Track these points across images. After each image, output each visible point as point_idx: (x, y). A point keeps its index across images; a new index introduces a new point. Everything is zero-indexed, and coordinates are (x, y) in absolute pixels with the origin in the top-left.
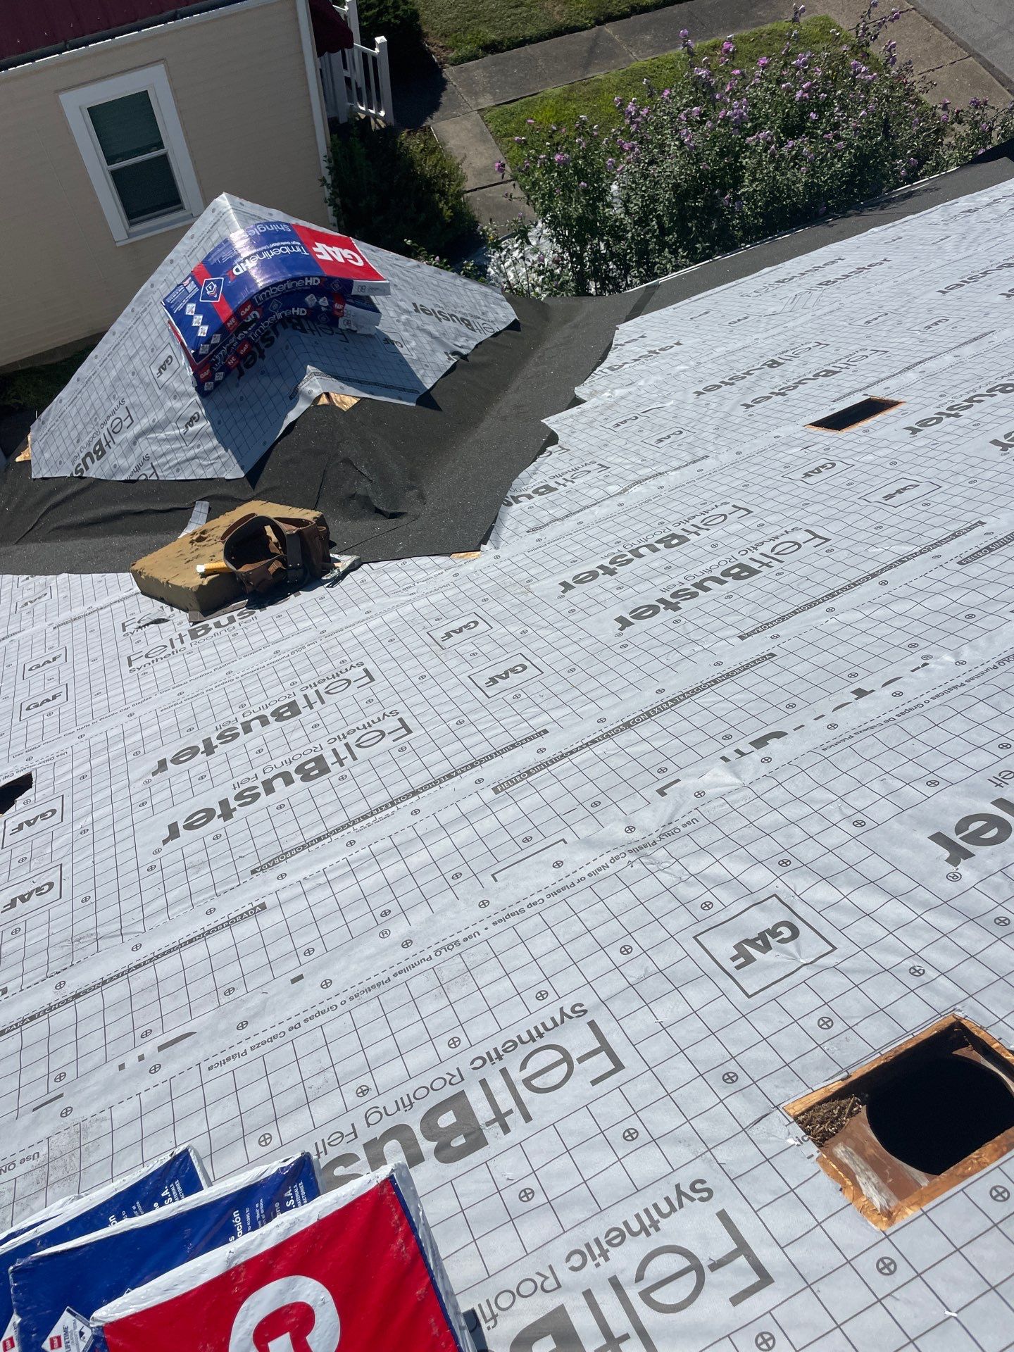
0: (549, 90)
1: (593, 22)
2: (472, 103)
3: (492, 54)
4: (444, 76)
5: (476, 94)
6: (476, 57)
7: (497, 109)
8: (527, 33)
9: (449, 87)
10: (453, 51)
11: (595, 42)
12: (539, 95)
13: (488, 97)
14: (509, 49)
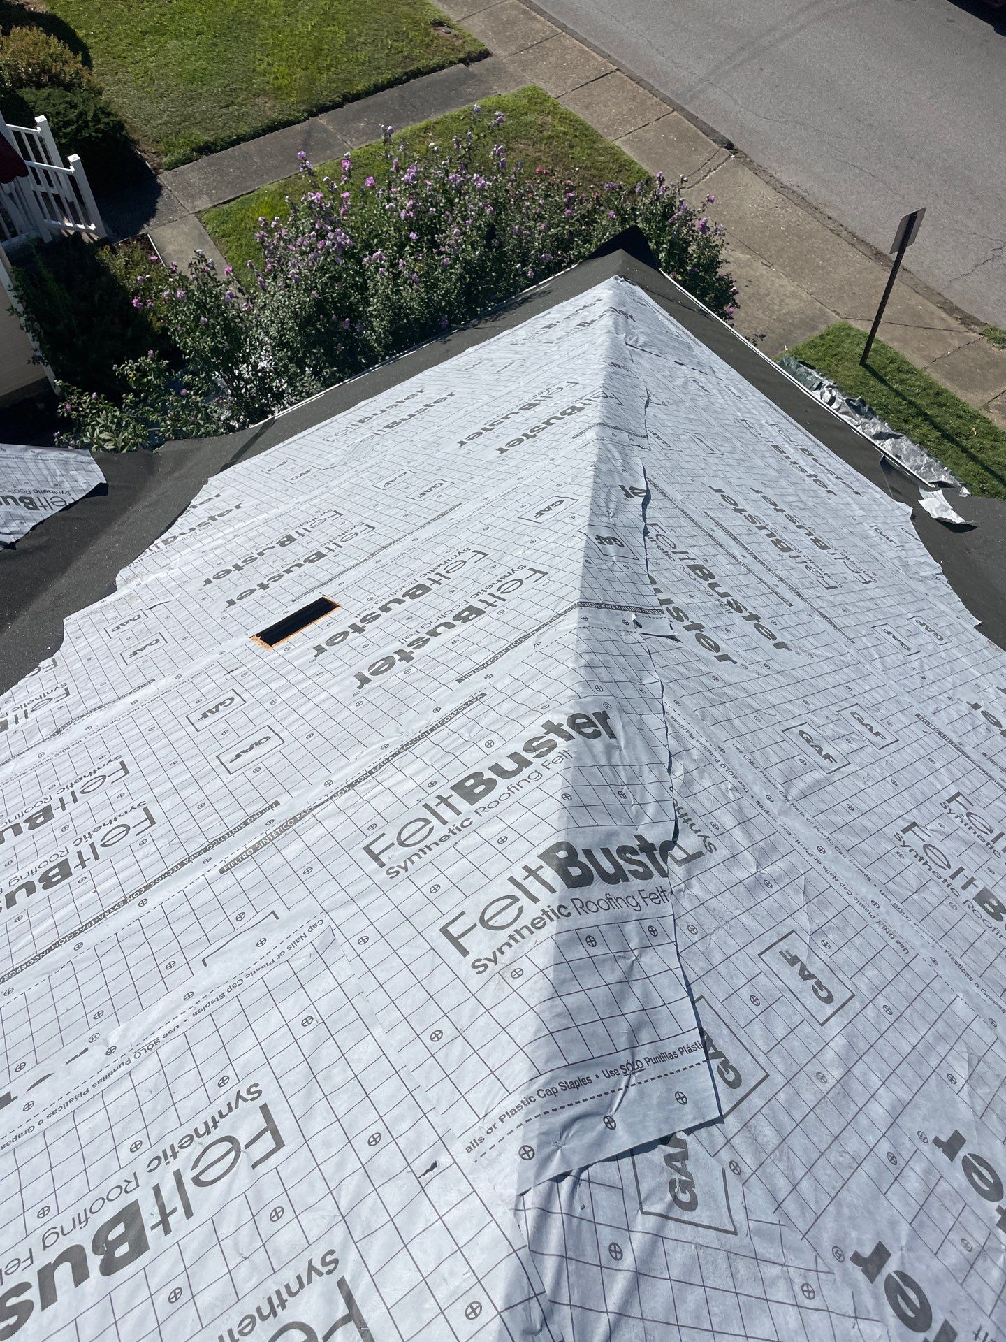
0: (266, 186)
1: (306, 115)
2: (188, 206)
3: (207, 155)
4: (159, 181)
5: (193, 197)
6: (190, 160)
7: (215, 209)
8: (240, 131)
9: (164, 192)
10: (166, 155)
11: (309, 133)
12: (256, 193)
13: (205, 198)
14: (223, 149)
